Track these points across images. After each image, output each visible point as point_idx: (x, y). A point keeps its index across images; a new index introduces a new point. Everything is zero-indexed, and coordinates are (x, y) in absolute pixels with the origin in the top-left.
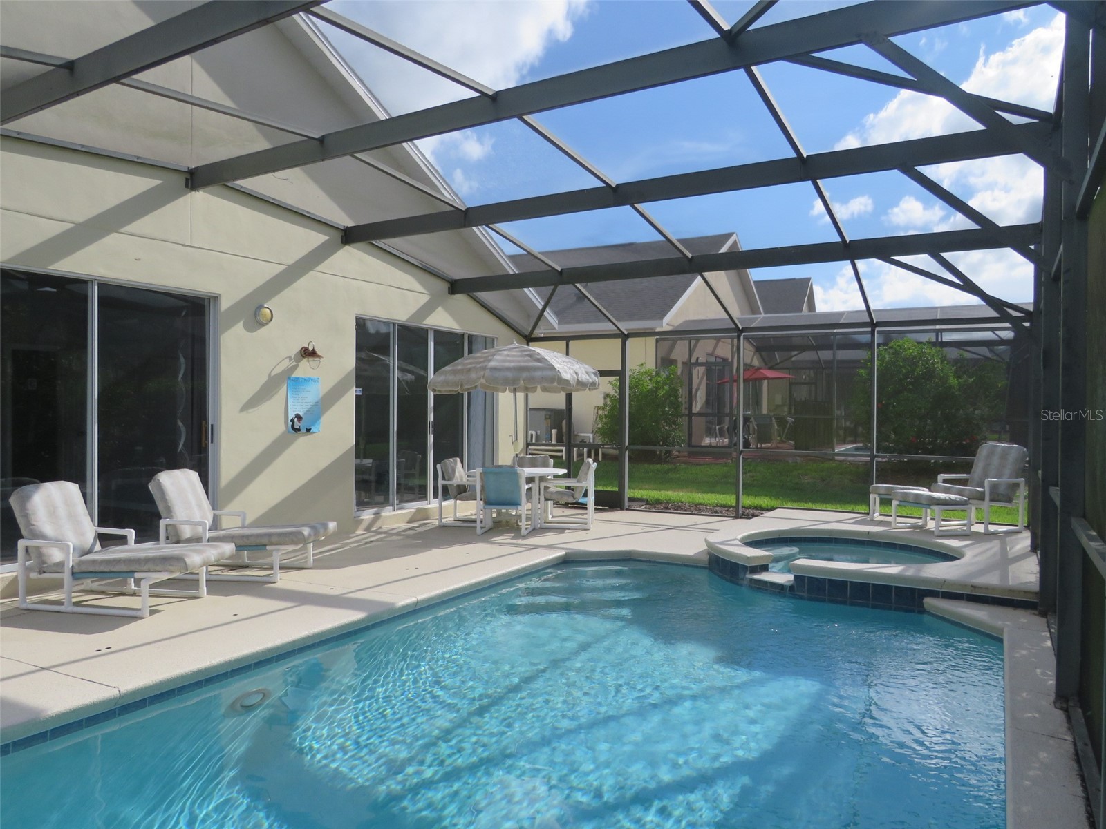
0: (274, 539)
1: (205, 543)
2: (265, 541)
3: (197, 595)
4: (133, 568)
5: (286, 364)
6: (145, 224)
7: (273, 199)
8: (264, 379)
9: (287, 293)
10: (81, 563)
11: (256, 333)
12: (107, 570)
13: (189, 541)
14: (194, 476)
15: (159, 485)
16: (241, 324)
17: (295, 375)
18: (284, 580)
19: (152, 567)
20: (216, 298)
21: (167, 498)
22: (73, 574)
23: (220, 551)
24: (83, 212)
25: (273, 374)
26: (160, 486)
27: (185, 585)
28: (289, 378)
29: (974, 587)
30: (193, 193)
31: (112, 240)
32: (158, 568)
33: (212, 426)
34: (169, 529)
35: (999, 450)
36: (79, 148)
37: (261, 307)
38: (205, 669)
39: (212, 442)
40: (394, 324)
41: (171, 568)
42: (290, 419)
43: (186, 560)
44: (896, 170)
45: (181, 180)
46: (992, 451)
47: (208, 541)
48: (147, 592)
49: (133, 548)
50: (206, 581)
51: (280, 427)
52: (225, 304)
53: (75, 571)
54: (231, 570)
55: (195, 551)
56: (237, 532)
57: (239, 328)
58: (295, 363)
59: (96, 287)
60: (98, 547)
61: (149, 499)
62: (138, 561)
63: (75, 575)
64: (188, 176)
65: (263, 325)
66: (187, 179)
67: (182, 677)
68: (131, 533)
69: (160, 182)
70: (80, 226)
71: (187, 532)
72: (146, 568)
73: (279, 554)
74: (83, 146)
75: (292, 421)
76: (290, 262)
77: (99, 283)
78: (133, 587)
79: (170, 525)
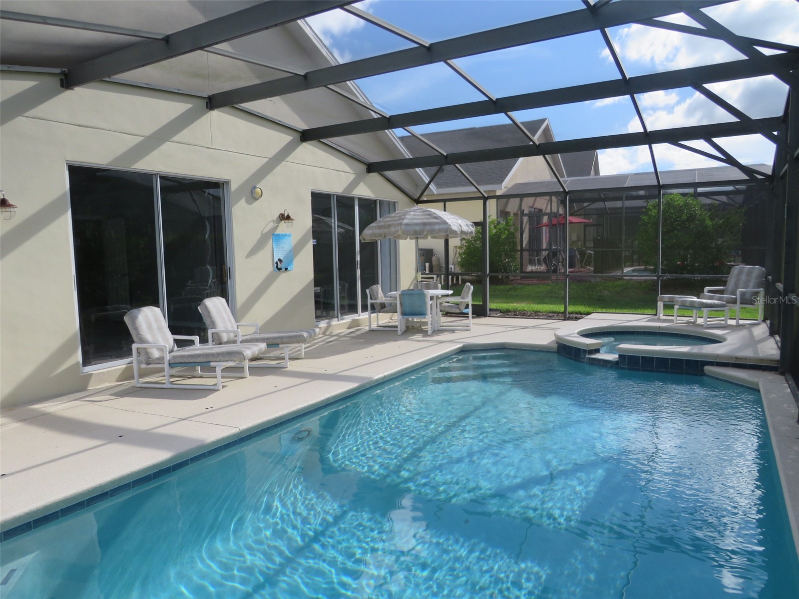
0: (285, 340)
1: (239, 344)
2: (278, 341)
3: (243, 376)
4: (209, 360)
5: (271, 225)
6: (185, 135)
7: (259, 113)
8: (259, 236)
9: (270, 177)
10: (174, 357)
11: (253, 205)
12: (192, 361)
13: (228, 342)
14: (223, 300)
15: (206, 307)
16: (243, 200)
17: (277, 232)
18: (292, 366)
19: (222, 359)
20: (227, 183)
21: (211, 315)
22: (169, 364)
23: (259, 347)
24: (149, 129)
25: (264, 232)
26: (206, 308)
27: (235, 372)
28: (273, 235)
29: (737, 358)
30: (211, 112)
31: (167, 147)
32: (226, 359)
33: (229, 268)
34: (214, 335)
35: (746, 270)
36: (145, 86)
37: (255, 188)
38: (280, 417)
39: (230, 279)
40: (334, 195)
41: (234, 358)
42: (275, 262)
43: (244, 353)
44: (690, 87)
45: (203, 103)
46: (741, 272)
47: (241, 343)
49: (197, 348)
50: (249, 368)
51: (270, 268)
52: (234, 186)
53: (171, 362)
55: (247, 348)
56: (257, 337)
57: (243, 202)
58: (276, 225)
59: (159, 179)
60: (176, 348)
61: (199, 318)
62: (212, 355)
63: (171, 365)
64: (208, 101)
65: (256, 199)
66: (207, 103)
67: (269, 422)
68: (196, 338)
69: (192, 105)
70: (148, 138)
71: (225, 337)
72: (218, 359)
73: (287, 350)
74: (146, 84)
75: (277, 263)
76: (271, 156)
77: (161, 177)
78: (200, 372)
79: (214, 333)
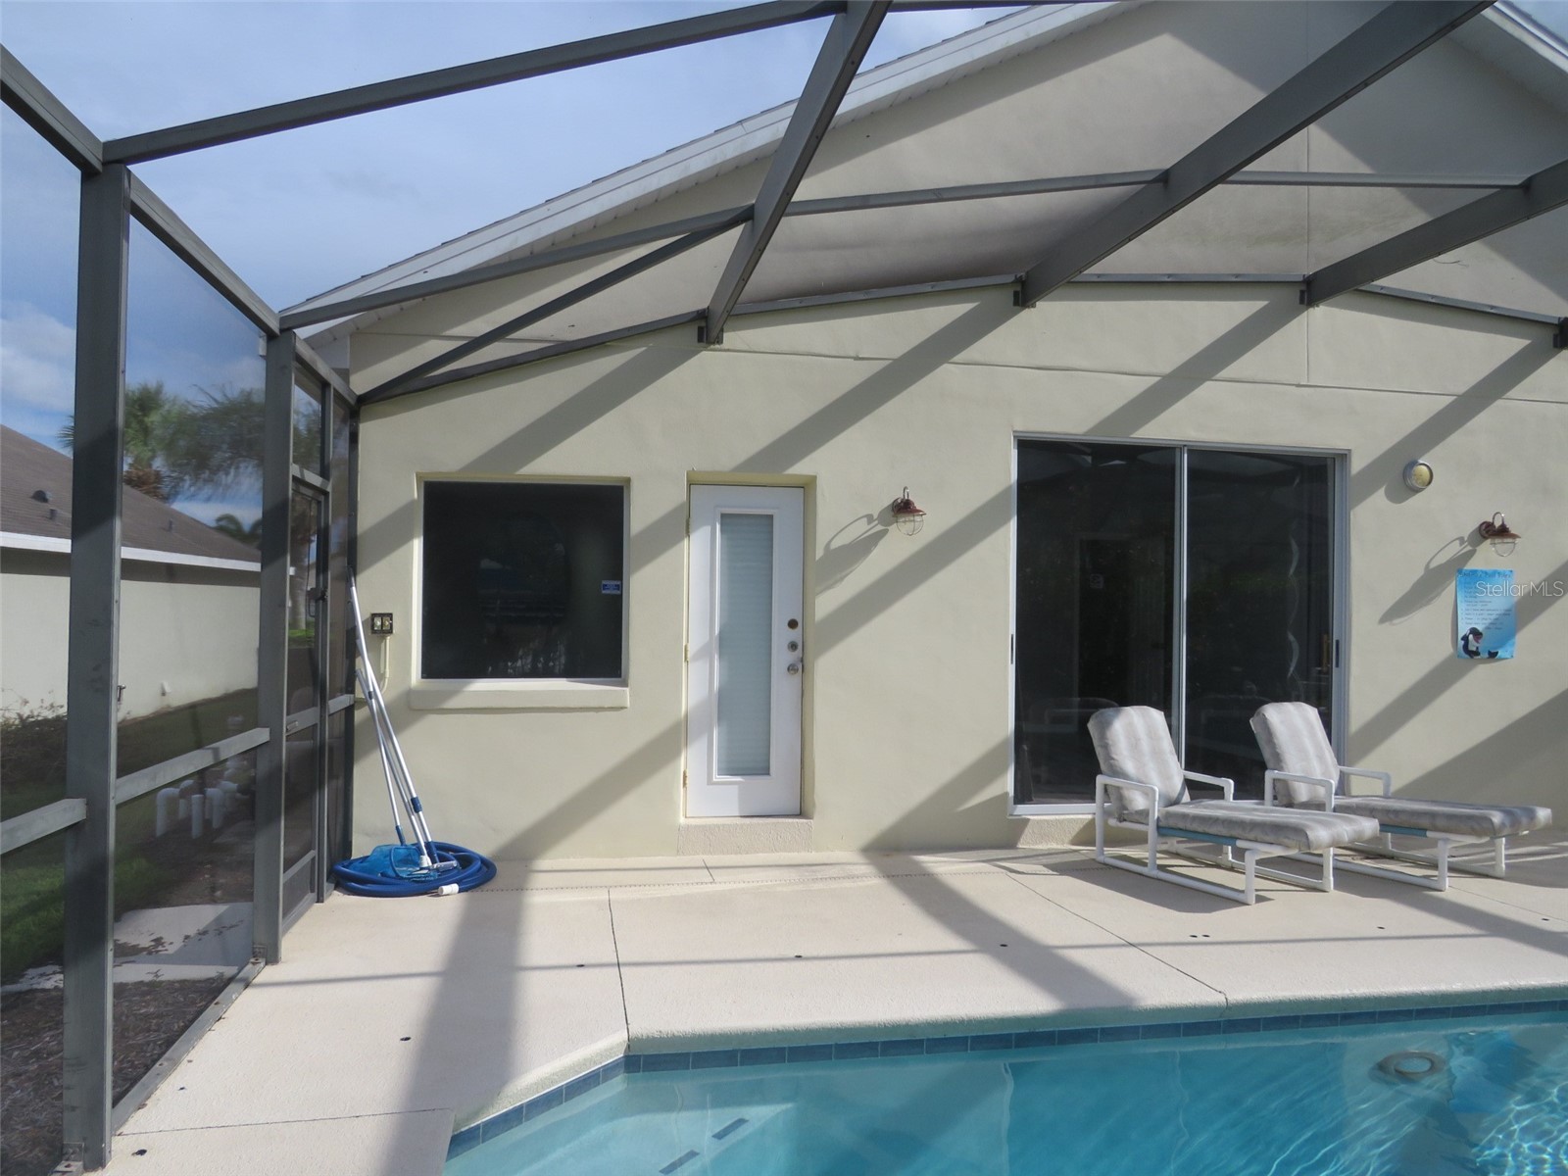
0: (1440, 823)
1: (1328, 812)
2: (1424, 822)
3: (1319, 886)
4: (1234, 833)
5: (1455, 549)
6: (1247, 364)
7: (1433, 297)
8: (1420, 573)
9: (1456, 439)
10: (1168, 815)
11: (1403, 504)
12: (1200, 829)
13: (1305, 805)
14: (1311, 713)
15: (1265, 722)
16: (1382, 492)
17: (1470, 566)
18: (1455, 889)
19: (1260, 836)
20: (1343, 457)
21: (1275, 741)
22: (1158, 828)
23: (1356, 827)
24: (1169, 360)
25: (1432, 565)
26: (1265, 724)
27: (1303, 869)
28: (1460, 571)
30: (1311, 310)
31: (1206, 391)
32: (1268, 839)
33: (1337, 642)
34: (1278, 785)
36: (1166, 279)
37: (1414, 463)
38: (1343, 998)
39: (1337, 665)
41: (1286, 841)
42: (1461, 635)
43: (1308, 833)
45: (1294, 295)
47: (1335, 810)
48: (1253, 870)
49: (1230, 806)
50: (1335, 869)
51: (1444, 649)
52: (1357, 465)
53: (1161, 824)
54: (1367, 858)
55: (1320, 822)
56: (1379, 803)
57: (1380, 496)
58: (1469, 548)
59: (1186, 455)
60: (1186, 797)
61: (1251, 740)
62: (1241, 824)
63: (1163, 830)
64: (1304, 288)
65: (1416, 491)
66: (1302, 292)
67: (1310, 1003)
68: (1229, 785)
69: (1266, 303)
70: (1167, 379)
71: (1303, 793)
72: (1252, 836)
73: (1448, 847)
74: (1169, 276)
75: (1465, 638)
76: (1462, 389)
77: (1189, 450)
78: (1230, 858)
79: (1279, 780)
